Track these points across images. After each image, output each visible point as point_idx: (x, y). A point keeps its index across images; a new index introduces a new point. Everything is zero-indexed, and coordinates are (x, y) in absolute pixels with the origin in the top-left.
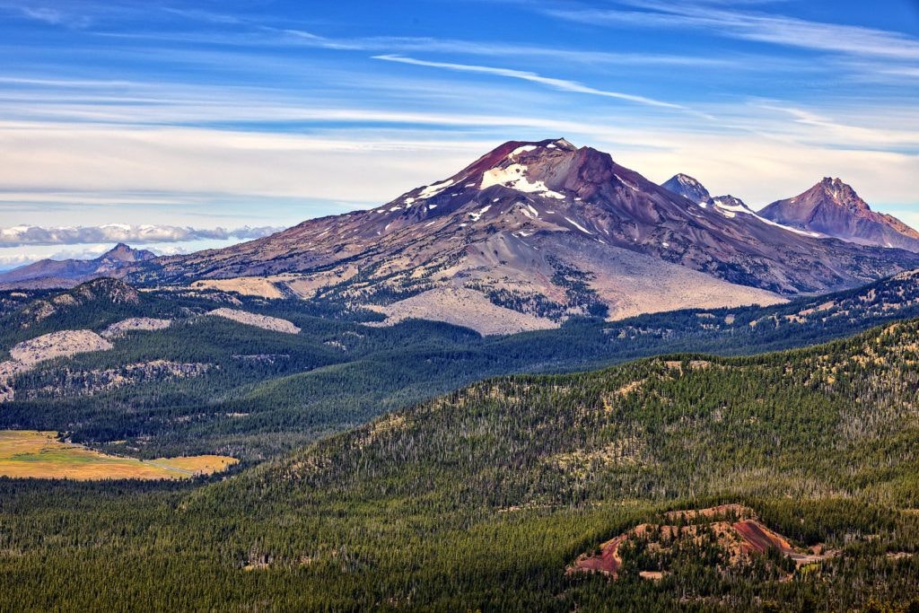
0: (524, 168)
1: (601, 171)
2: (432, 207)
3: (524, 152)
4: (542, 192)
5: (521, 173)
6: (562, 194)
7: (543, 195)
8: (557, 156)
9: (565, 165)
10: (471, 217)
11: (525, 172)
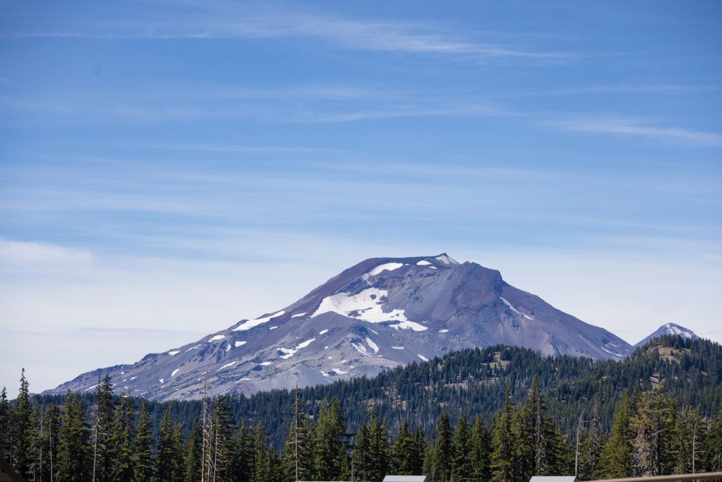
0: (384, 293)
1: (483, 292)
2: (238, 344)
3: (385, 271)
4: (397, 322)
5: (377, 300)
6: (424, 325)
7: (396, 327)
8: (429, 275)
9: (437, 288)
10: (281, 353)
11: (383, 298)
